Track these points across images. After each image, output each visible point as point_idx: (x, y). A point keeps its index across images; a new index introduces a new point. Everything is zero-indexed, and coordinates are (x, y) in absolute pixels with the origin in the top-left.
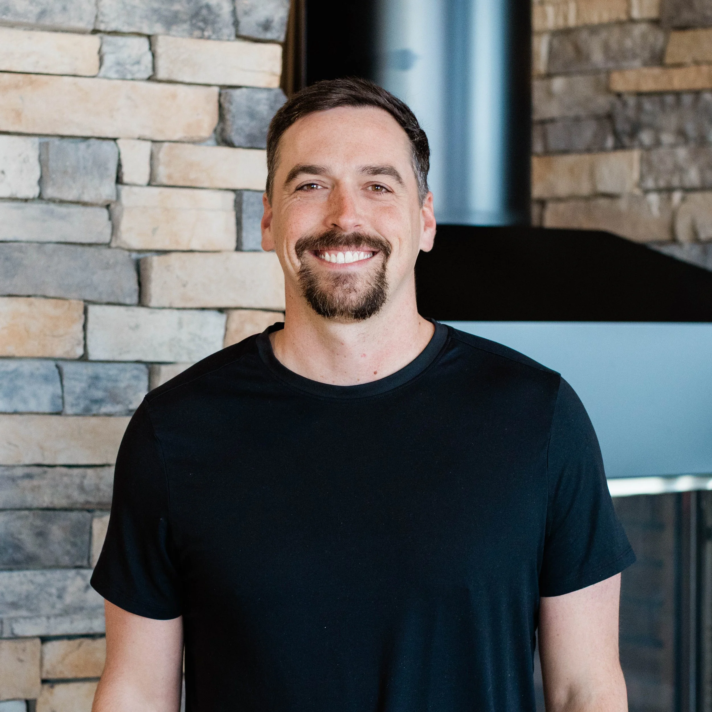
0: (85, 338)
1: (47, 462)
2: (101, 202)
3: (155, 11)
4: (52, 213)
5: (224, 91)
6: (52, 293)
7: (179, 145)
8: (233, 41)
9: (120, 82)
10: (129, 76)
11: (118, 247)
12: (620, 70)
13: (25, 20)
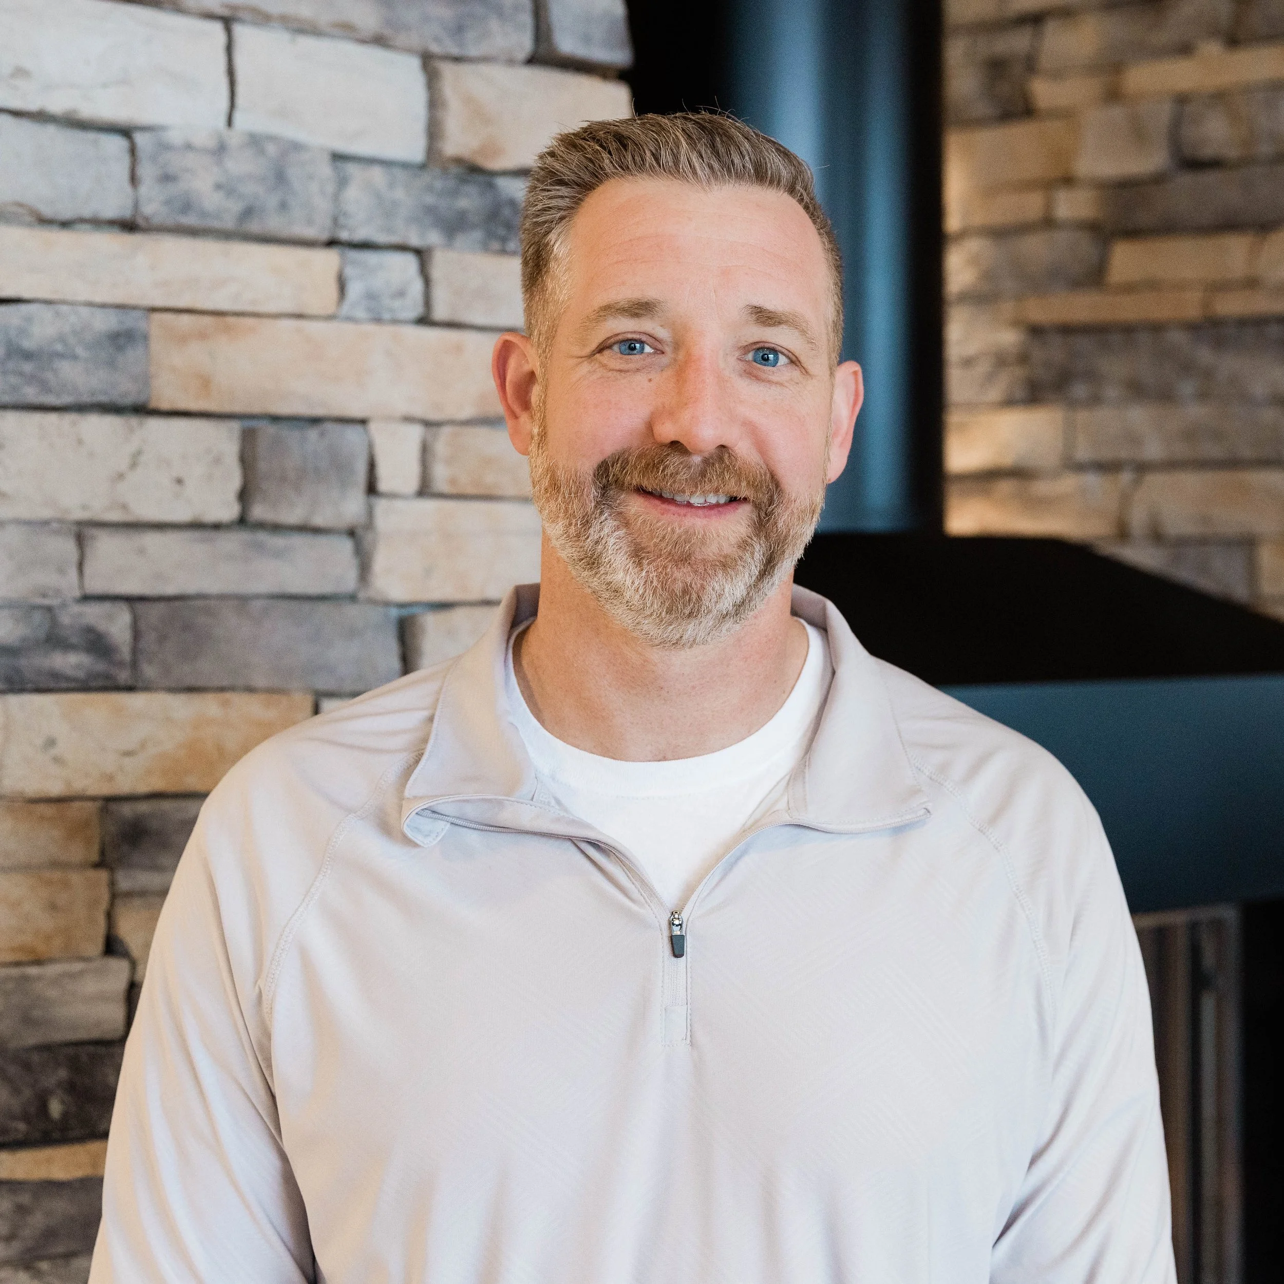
2: (340, 526)
3: (430, 210)
4: (260, 547)
6: (260, 683)
7: (466, 430)
9: (371, 327)
10: (387, 316)
11: (368, 601)
13: (216, 224)
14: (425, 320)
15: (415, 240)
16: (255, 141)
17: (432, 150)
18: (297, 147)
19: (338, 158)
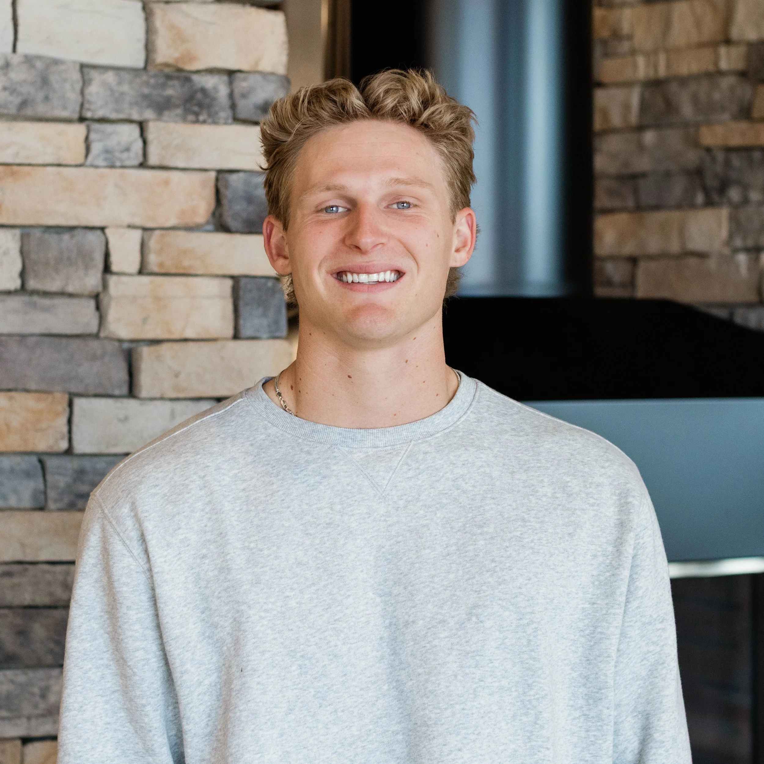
0: (70, 432)
1: (29, 558)
2: (86, 293)
3: (145, 97)
4: (34, 306)
5: (221, 176)
6: (33, 387)
7: (172, 233)
8: (231, 124)
9: (107, 171)
10: (118, 164)
11: (107, 338)
12: (709, 123)
13: (5, 111)
14: (143, 165)
15: (136, 116)
16: (29, 60)
17: (148, 60)
18: (56, 62)
19: (83, 67)
